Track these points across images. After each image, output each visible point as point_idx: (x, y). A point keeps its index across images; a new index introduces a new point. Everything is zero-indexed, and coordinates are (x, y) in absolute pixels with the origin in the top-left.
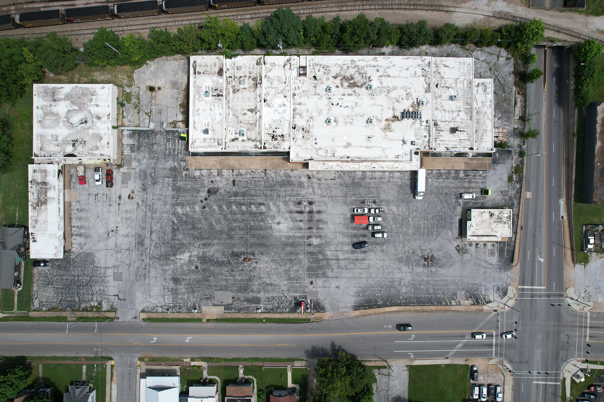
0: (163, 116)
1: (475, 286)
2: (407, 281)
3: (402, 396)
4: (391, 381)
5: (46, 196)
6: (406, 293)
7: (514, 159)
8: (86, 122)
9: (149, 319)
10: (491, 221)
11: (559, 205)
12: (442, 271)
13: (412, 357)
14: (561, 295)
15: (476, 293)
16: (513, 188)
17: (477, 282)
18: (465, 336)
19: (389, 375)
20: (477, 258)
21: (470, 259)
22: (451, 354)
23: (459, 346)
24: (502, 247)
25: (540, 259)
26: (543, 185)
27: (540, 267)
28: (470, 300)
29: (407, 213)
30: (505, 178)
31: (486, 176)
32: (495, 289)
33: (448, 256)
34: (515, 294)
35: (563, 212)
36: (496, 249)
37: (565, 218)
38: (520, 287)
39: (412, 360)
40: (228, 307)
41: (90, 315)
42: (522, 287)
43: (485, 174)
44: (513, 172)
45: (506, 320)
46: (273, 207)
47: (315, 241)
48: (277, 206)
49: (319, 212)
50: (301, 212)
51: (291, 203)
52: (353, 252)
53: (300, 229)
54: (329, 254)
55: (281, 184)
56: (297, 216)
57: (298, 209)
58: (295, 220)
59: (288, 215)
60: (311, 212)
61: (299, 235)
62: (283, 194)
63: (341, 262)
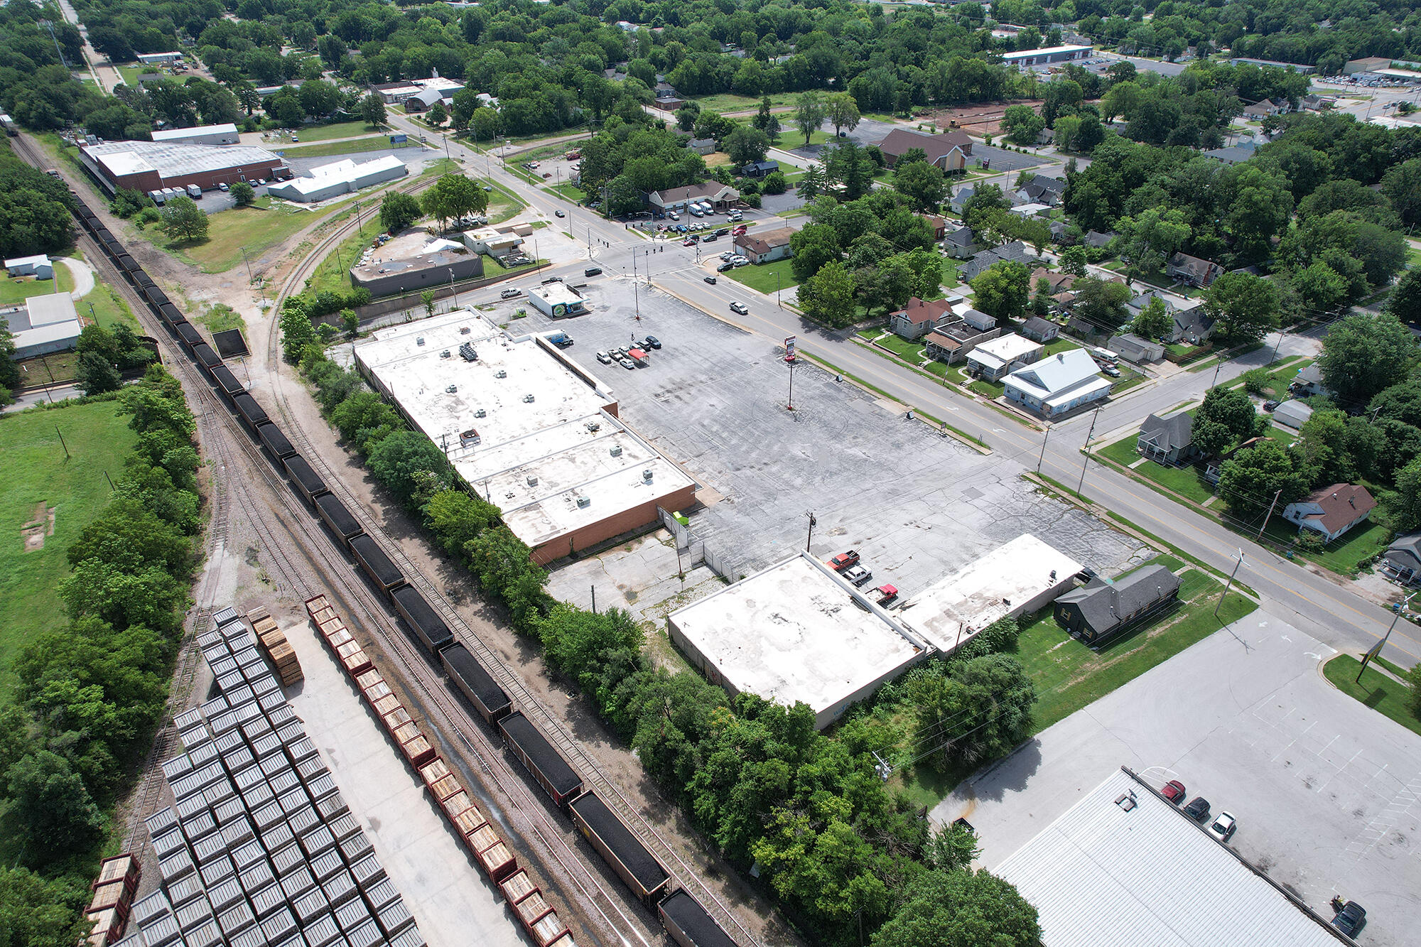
0: (669, 560)
1: (635, 292)
2: (677, 320)
5: (966, 601)
8: (776, 616)
17: (630, 292)
35: (503, 284)
37: (507, 281)
40: (870, 399)
41: (1065, 495)
46: (696, 416)
47: (703, 378)
48: (690, 415)
49: (662, 387)
50: (677, 397)
51: (674, 407)
52: (684, 354)
53: (699, 391)
54: (706, 365)
55: (657, 422)
56: (686, 397)
57: (676, 400)
58: (695, 398)
59: (694, 404)
60: (668, 391)
61: (709, 389)
62: (669, 417)
63: (707, 356)
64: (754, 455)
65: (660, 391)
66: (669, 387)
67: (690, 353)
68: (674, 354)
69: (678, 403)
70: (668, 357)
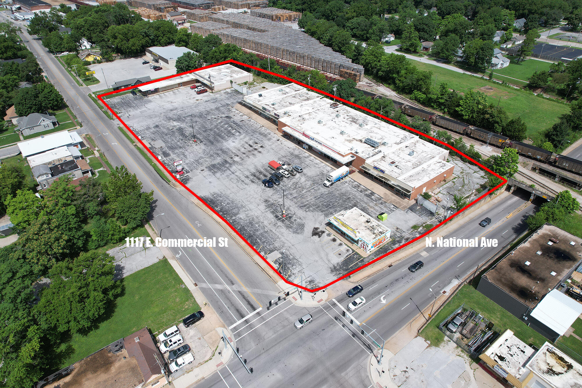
1: (295, 261)
2: (252, 214)
3: (124, 271)
4: (139, 254)
6: (241, 219)
7: (432, 220)
9: (120, 128)
10: (364, 224)
11: (450, 282)
12: (284, 230)
13: (178, 256)
14: (369, 348)
15: (289, 266)
16: (411, 234)
17: (300, 260)
18: (233, 284)
19: (145, 249)
20: (322, 246)
21: (316, 242)
22: (204, 285)
23: (219, 287)
24: (354, 257)
25: (382, 298)
26: (447, 258)
27: (376, 305)
28: (277, 265)
29: (308, 187)
30: (412, 223)
31: (394, 211)
32: (309, 279)
33: (301, 227)
34: (322, 300)
35: (449, 289)
36: (346, 255)
37: (447, 294)
38: (334, 300)
39: (174, 258)
40: (151, 148)
41: (110, 113)
42: (336, 302)
43: (395, 210)
44: (422, 226)
45: (286, 310)
46: (242, 137)
47: (236, 159)
48: (245, 137)
49: (260, 152)
50: (251, 146)
51: (253, 141)
52: (247, 177)
53: (239, 150)
54: (234, 168)
55: (261, 134)
56: (247, 146)
57: (252, 144)
58: (243, 146)
59: (243, 143)
60: (256, 149)
61: (234, 151)
62: (255, 136)
63: (233, 176)
64: (219, 121)
65: (261, 149)
66: (255, 152)
67: (243, 178)
68: (255, 176)
69: (251, 143)
70: (257, 174)
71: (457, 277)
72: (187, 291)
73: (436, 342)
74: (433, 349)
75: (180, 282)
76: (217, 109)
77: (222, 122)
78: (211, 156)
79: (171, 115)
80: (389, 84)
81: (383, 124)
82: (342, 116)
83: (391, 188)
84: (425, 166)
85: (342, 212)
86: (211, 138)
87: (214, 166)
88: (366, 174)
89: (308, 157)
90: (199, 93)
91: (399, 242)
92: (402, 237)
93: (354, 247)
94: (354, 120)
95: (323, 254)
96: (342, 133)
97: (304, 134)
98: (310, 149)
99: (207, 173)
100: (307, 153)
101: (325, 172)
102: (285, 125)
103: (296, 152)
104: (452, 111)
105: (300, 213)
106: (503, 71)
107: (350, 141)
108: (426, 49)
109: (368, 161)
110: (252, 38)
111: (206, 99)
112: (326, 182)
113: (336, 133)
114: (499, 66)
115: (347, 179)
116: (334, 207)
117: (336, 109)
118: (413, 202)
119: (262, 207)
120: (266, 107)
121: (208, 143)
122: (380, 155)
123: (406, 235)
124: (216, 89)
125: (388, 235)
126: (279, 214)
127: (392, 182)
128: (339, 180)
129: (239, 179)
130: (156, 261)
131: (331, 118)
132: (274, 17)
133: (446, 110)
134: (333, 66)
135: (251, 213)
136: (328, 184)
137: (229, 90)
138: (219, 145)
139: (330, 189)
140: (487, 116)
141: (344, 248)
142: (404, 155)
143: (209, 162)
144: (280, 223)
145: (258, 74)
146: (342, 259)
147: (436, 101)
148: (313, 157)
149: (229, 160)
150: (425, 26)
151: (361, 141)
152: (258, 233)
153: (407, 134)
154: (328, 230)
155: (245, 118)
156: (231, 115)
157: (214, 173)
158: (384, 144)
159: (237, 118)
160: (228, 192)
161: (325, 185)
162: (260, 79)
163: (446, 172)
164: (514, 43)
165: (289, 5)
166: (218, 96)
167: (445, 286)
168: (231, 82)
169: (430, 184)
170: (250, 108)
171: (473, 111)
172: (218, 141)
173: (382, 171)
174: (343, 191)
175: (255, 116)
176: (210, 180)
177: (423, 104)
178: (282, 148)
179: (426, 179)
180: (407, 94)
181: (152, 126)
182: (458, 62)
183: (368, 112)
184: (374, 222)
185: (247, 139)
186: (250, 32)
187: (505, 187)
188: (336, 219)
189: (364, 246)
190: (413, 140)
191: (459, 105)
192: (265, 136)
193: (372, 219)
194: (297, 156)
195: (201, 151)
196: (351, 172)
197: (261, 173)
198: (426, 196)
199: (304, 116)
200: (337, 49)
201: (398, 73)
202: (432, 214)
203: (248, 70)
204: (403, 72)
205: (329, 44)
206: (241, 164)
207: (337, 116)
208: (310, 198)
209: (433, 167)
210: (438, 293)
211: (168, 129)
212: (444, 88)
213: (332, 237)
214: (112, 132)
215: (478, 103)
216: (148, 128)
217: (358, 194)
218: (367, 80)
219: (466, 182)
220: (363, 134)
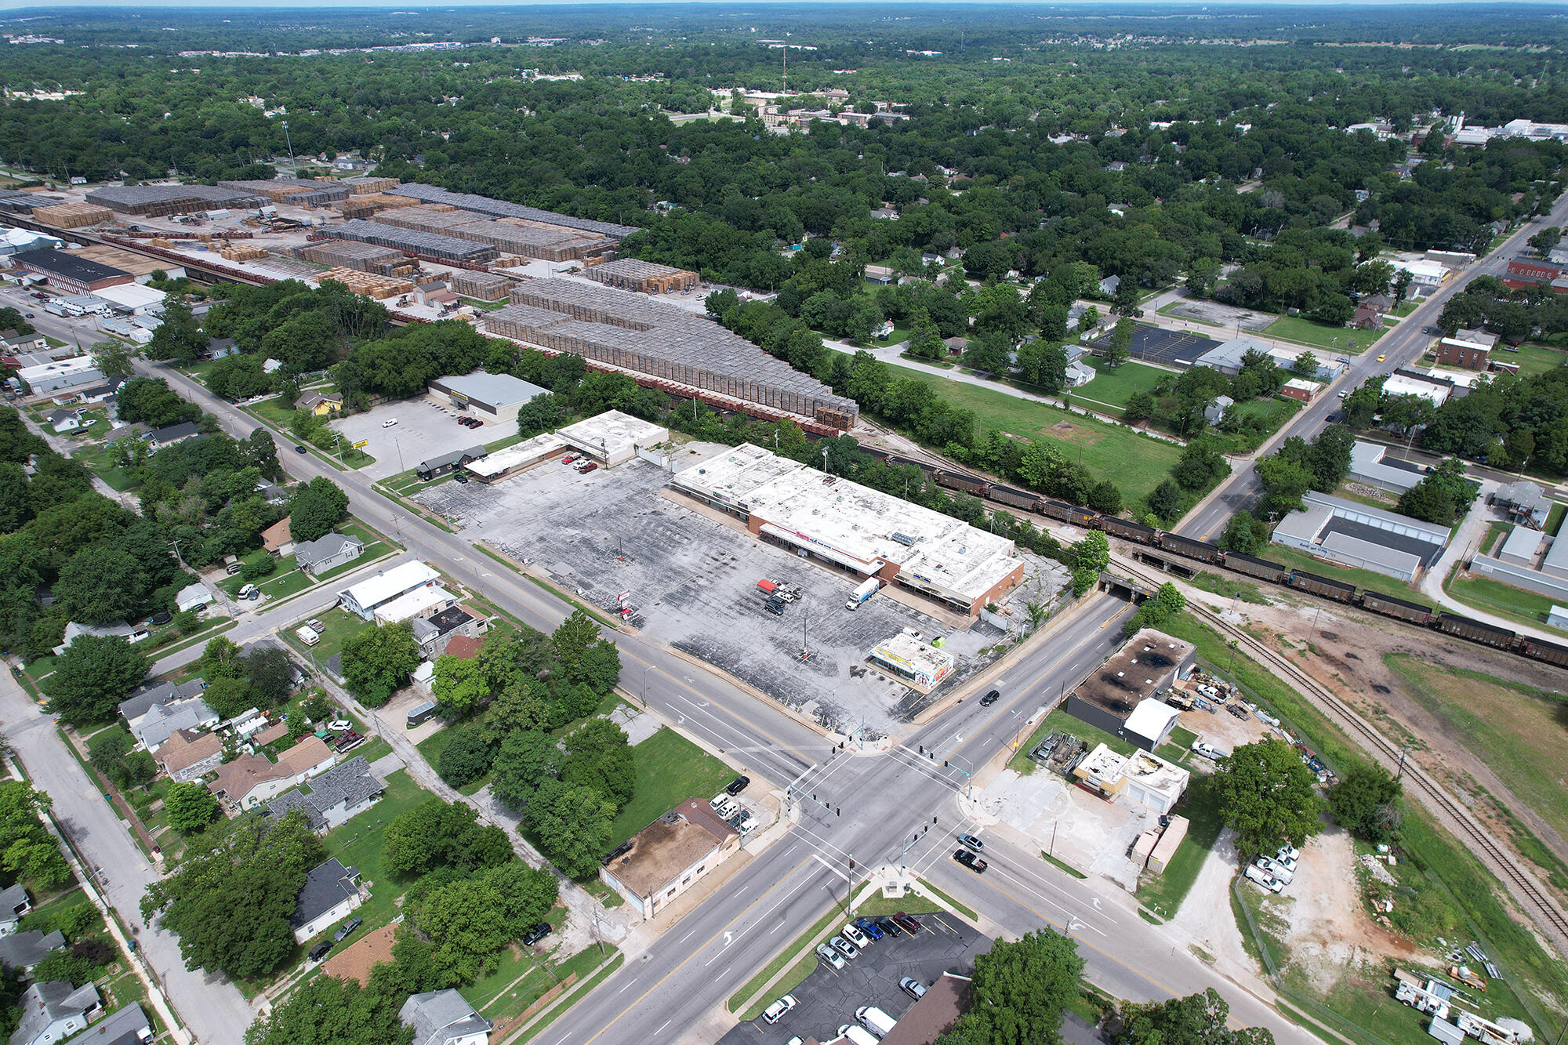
1: (839, 708)
4: (625, 726)
6: (747, 665)
7: (1003, 640)
9: (478, 548)
10: (917, 652)
11: (1036, 711)
12: (811, 674)
13: (680, 722)
14: (954, 786)
15: (834, 715)
16: (979, 659)
17: (844, 706)
18: (769, 743)
19: (631, 720)
20: (868, 688)
21: (858, 683)
22: (733, 750)
23: (752, 749)
24: (912, 696)
25: (958, 737)
27: (951, 745)
28: (818, 717)
29: (825, 612)
30: (978, 647)
31: (952, 633)
33: (833, 667)
34: (886, 747)
35: (1036, 719)
36: (903, 694)
37: (1035, 724)
38: (901, 745)
39: (676, 725)
40: (555, 577)
42: (904, 748)
43: (953, 631)
44: (992, 648)
45: (847, 763)
46: (695, 544)
47: (702, 582)
48: (700, 545)
49: (734, 568)
50: (716, 560)
51: (715, 550)
52: (730, 608)
53: (700, 568)
54: (704, 596)
55: (723, 537)
56: (709, 560)
57: (716, 556)
58: (702, 560)
59: (701, 554)
60: (726, 564)
61: (693, 570)
62: (716, 542)
63: (708, 608)
64: (645, 521)
65: (733, 564)
66: (727, 569)
67: (726, 611)
68: (744, 605)
69: (713, 553)
70: (744, 602)
71: (1044, 704)
72: (715, 759)
73: (1028, 771)
74: (1025, 777)
75: (702, 751)
76: (630, 499)
77: (649, 523)
78: (660, 581)
79: (554, 515)
80: (904, 429)
81: (912, 506)
82: (847, 499)
83: (942, 602)
84: (983, 566)
85: (886, 641)
86: (645, 551)
87: (671, 596)
88: (903, 586)
89: (810, 569)
90: (585, 470)
91: (966, 671)
92: (968, 666)
93: (910, 683)
94: (867, 505)
95: (872, 698)
96: (855, 527)
97: (798, 534)
98: (811, 555)
99: (665, 607)
100: (808, 564)
101: (843, 589)
102: (764, 522)
103: (791, 563)
104: (1011, 474)
105: (825, 650)
106: (1086, 389)
107: (870, 539)
108: (955, 351)
109: (905, 568)
110: (629, 348)
111: (600, 482)
112: (850, 603)
113: (845, 527)
114: (1079, 381)
115: (878, 596)
116: (868, 637)
117: (834, 487)
118: (974, 619)
119: (770, 647)
120: (719, 491)
121: (646, 562)
122: (919, 557)
123: (974, 662)
124: (611, 462)
125: (951, 663)
126: (797, 655)
127: (942, 595)
128: (866, 598)
129: (719, 613)
130: (655, 731)
131: (829, 503)
132: (645, 285)
133: (1003, 472)
134: (801, 401)
135: (757, 658)
136: (853, 606)
137: (633, 462)
138: (663, 562)
139: (859, 613)
140: (1064, 480)
141: (897, 687)
142: (953, 553)
143: (660, 591)
144: (802, 666)
145: (672, 425)
146: (898, 700)
147: (984, 459)
148: (818, 568)
149: (691, 585)
150: (947, 313)
151: (886, 538)
152: (778, 682)
153: (951, 519)
154: (870, 667)
155: (685, 512)
156: (659, 508)
157: (678, 607)
158: (921, 539)
159: (672, 514)
160: (712, 633)
161: (848, 608)
162: (680, 437)
163: (1014, 573)
164: (1101, 330)
165: (667, 254)
166: (619, 474)
167: (1030, 716)
168: (636, 447)
169: (994, 591)
170: (687, 493)
171: (1042, 475)
172: (661, 557)
173: (927, 581)
174: (876, 613)
175: (701, 507)
176: (677, 617)
177: (966, 463)
178: (766, 559)
179: (988, 586)
180: (936, 446)
181: (533, 539)
182: (1013, 376)
183: (884, 488)
184: (930, 650)
185: (704, 548)
186: (620, 331)
187: (1097, 585)
188: (881, 651)
189: (923, 680)
190: (960, 529)
191: (1020, 465)
192: (731, 540)
193: (927, 646)
194: (793, 569)
195: (639, 575)
196: (882, 585)
197: (748, 599)
198: (992, 609)
199: (788, 504)
200: (799, 364)
201: (917, 411)
202: (1002, 632)
203: (652, 419)
204: (926, 411)
205: (781, 355)
206: (712, 590)
207: (839, 499)
208: (832, 628)
209: (995, 567)
210: (1023, 724)
211: (564, 541)
212: (995, 438)
213: (878, 675)
214: (468, 555)
215: (1049, 459)
216: (529, 544)
217: (897, 616)
218: (865, 424)
219: (1043, 584)
220: (886, 527)
